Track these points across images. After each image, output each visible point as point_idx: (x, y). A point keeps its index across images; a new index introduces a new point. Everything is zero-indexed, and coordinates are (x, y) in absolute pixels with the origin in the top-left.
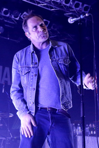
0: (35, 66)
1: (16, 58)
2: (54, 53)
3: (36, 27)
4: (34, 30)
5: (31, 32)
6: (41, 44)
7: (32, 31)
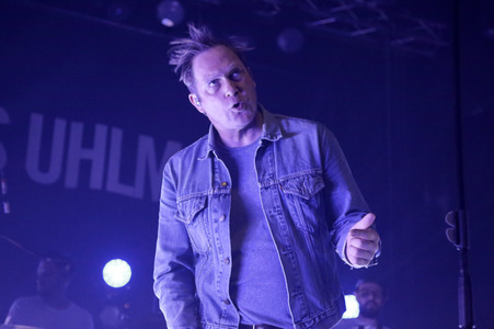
0: (223, 191)
1: (170, 174)
2: (272, 161)
3: (216, 82)
4: (211, 91)
5: (202, 95)
6: (237, 133)
7: (206, 93)
